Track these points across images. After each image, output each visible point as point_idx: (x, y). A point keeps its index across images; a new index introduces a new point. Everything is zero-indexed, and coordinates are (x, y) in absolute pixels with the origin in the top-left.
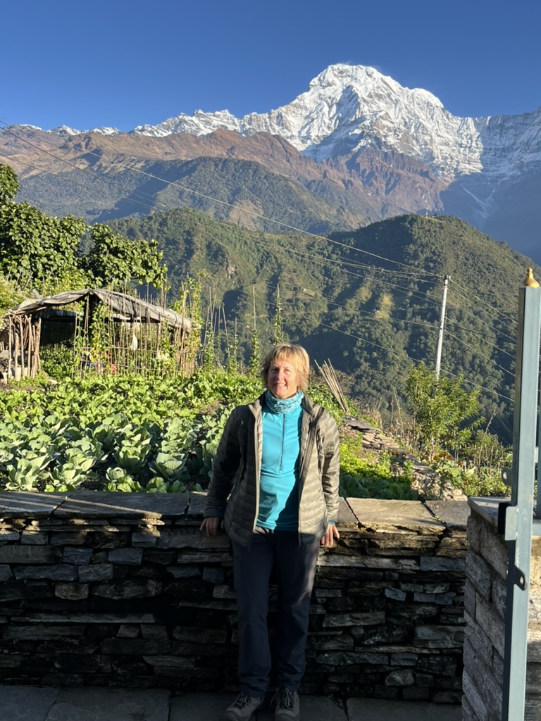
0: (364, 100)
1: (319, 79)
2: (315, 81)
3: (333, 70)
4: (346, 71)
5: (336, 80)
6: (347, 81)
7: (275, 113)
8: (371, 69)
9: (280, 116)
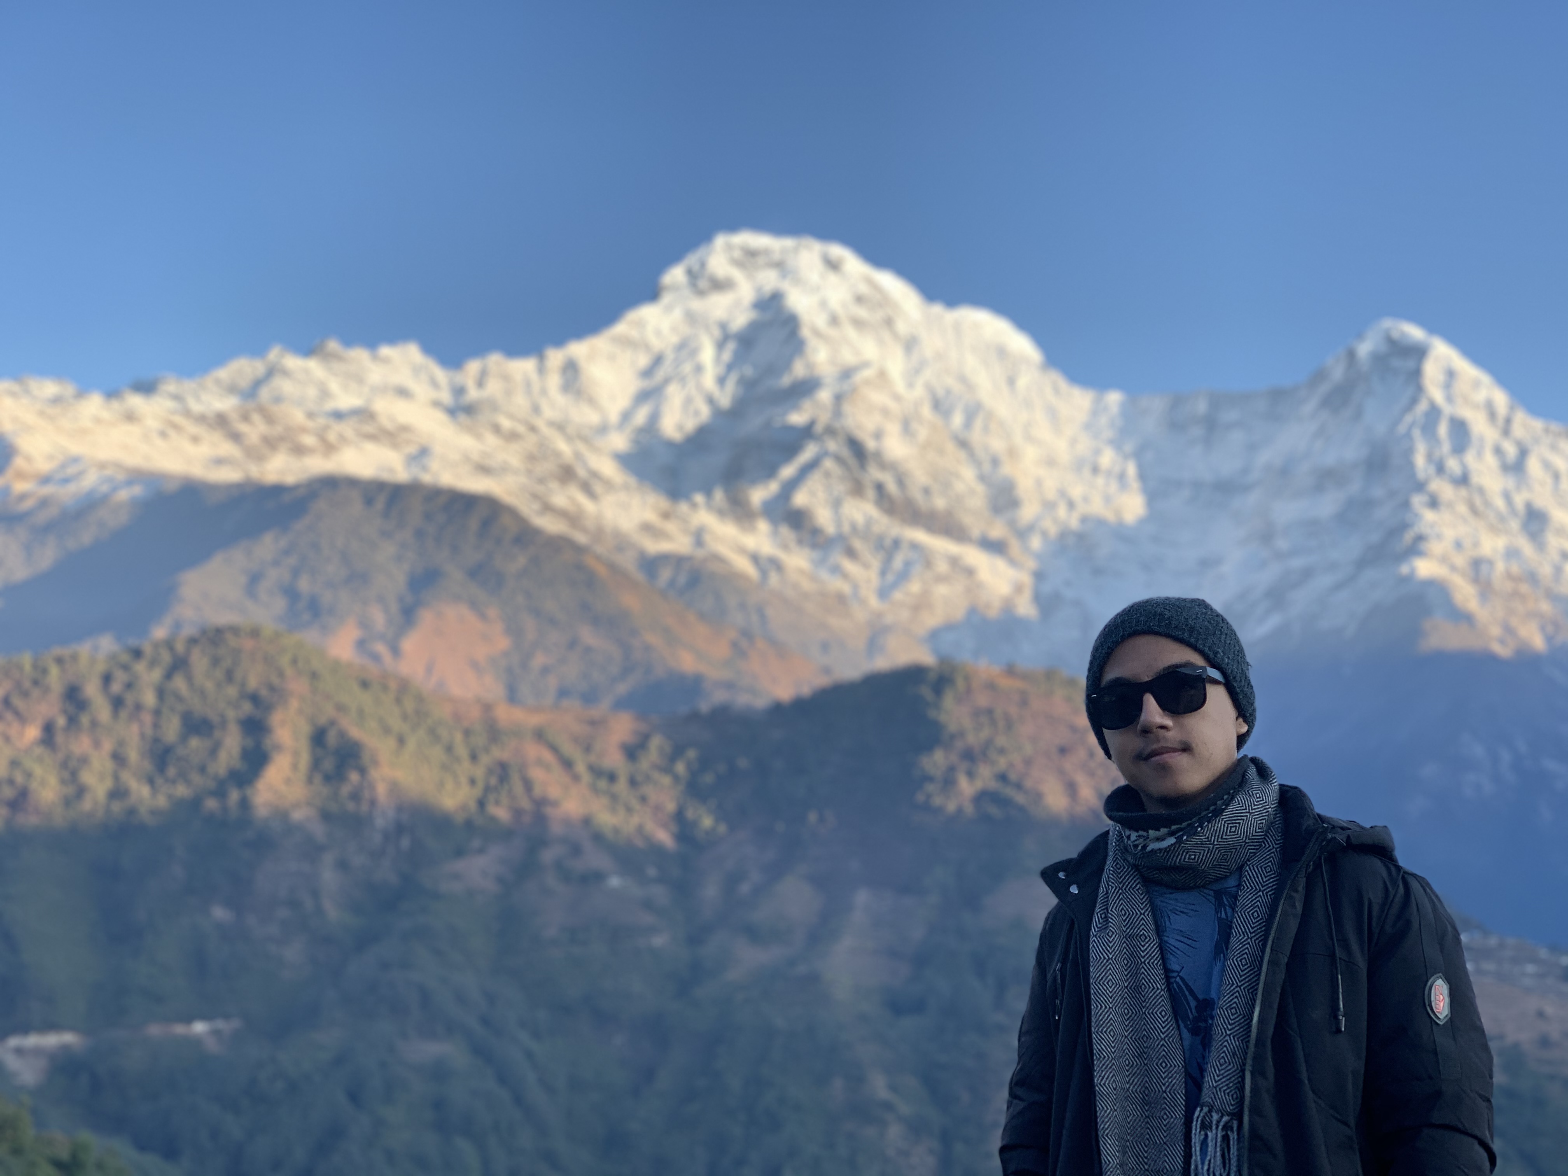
0: (817, 333)
1: (690, 273)
2: (676, 275)
3: (729, 247)
4: (766, 252)
5: (737, 275)
6: (769, 279)
7: (555, 357)
8: (837, 251)
9: (571, 369)
